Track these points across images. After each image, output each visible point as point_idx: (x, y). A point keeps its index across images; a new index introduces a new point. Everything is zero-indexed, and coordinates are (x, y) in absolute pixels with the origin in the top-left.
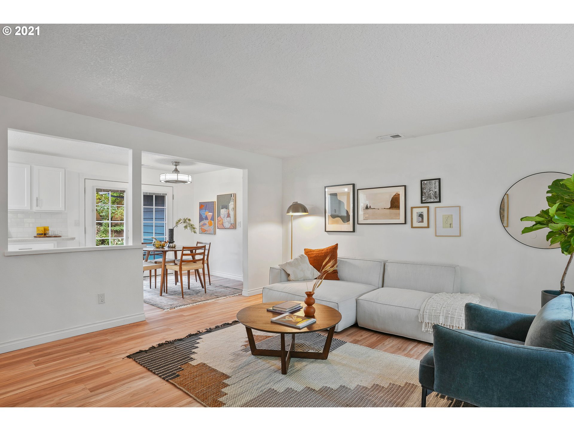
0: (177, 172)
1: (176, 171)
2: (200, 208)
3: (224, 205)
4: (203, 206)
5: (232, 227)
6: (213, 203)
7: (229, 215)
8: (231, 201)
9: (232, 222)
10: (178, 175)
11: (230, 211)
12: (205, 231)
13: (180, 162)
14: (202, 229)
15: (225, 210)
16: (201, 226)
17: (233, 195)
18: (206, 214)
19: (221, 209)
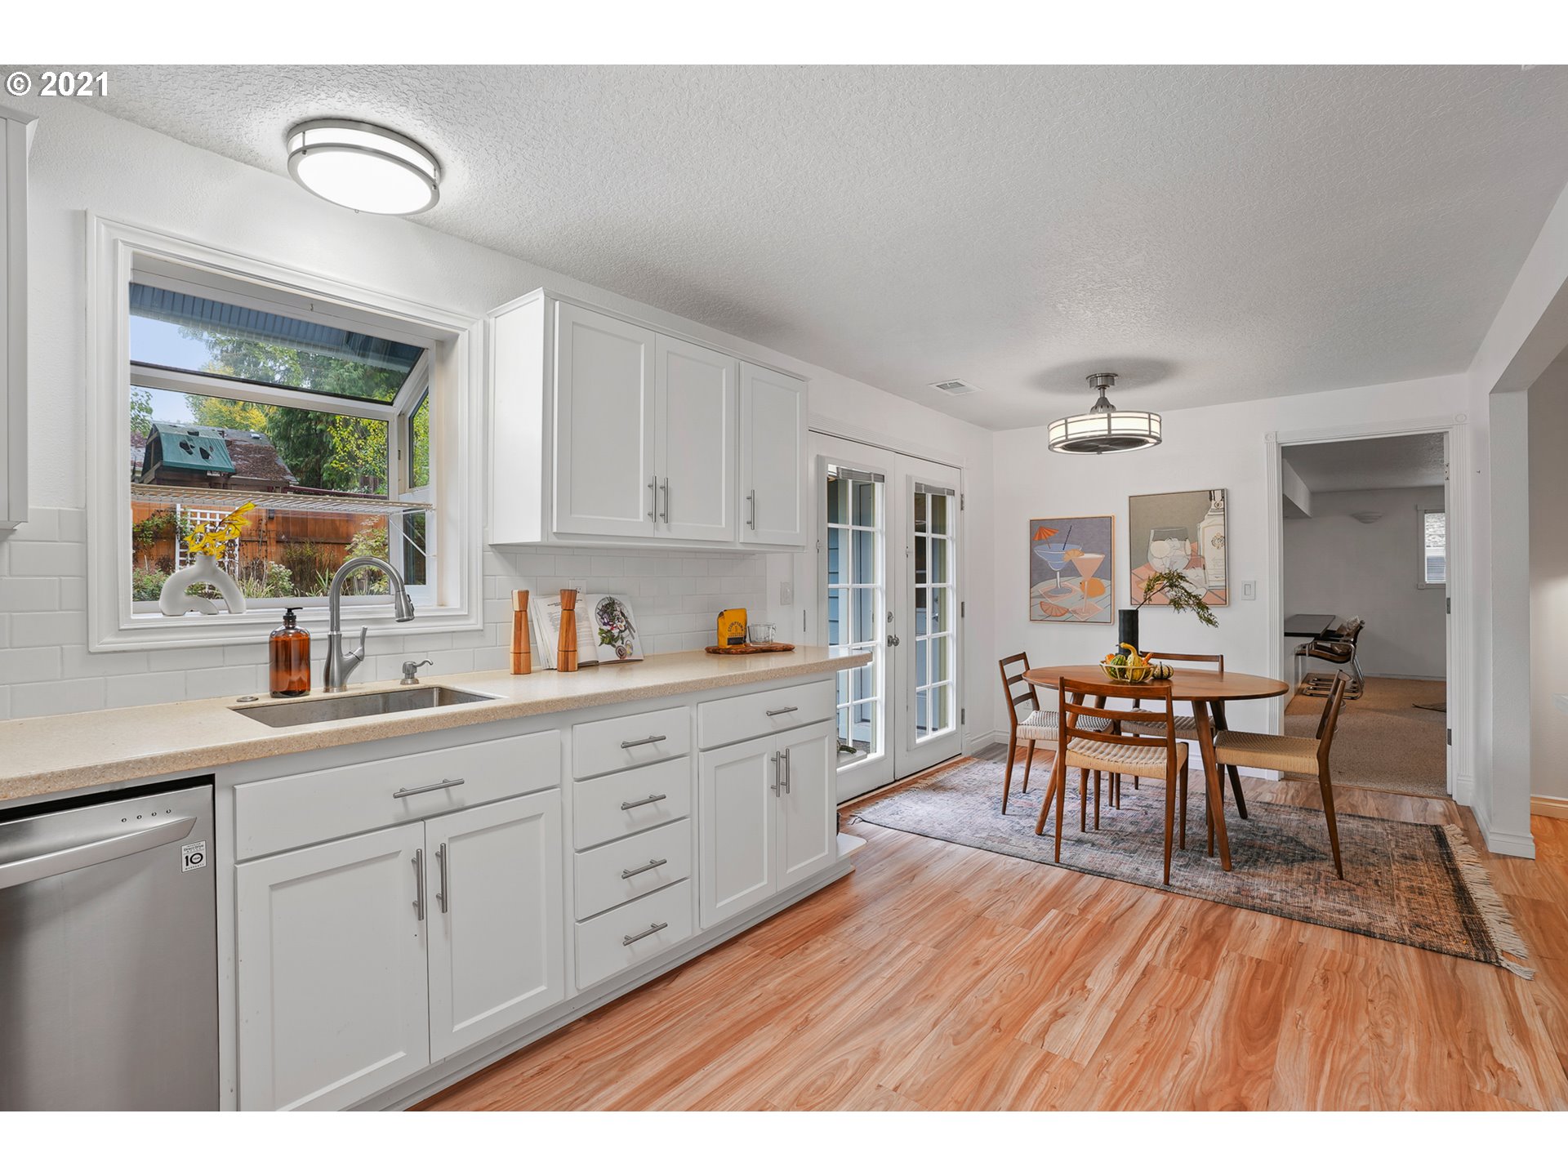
0: (1110, 408)
1: (1103, 404)
2: (1037, 539)
3: (1172, 528)
4: (1049, 533)
5: (1216, 600)
6: (1106, 523)
7: (1196, 561)
8: (1209, 513)
9: (1217, 582)
10: (1109, 418)
11: (1204, 545)
12: (1063, 612)
13: (1116, 375)
14: (1045, 608)
15: (1176, 542)
16: (1041, 596)
17: (1218, 495)
18: (1067, 558)
19: (1151, 541)
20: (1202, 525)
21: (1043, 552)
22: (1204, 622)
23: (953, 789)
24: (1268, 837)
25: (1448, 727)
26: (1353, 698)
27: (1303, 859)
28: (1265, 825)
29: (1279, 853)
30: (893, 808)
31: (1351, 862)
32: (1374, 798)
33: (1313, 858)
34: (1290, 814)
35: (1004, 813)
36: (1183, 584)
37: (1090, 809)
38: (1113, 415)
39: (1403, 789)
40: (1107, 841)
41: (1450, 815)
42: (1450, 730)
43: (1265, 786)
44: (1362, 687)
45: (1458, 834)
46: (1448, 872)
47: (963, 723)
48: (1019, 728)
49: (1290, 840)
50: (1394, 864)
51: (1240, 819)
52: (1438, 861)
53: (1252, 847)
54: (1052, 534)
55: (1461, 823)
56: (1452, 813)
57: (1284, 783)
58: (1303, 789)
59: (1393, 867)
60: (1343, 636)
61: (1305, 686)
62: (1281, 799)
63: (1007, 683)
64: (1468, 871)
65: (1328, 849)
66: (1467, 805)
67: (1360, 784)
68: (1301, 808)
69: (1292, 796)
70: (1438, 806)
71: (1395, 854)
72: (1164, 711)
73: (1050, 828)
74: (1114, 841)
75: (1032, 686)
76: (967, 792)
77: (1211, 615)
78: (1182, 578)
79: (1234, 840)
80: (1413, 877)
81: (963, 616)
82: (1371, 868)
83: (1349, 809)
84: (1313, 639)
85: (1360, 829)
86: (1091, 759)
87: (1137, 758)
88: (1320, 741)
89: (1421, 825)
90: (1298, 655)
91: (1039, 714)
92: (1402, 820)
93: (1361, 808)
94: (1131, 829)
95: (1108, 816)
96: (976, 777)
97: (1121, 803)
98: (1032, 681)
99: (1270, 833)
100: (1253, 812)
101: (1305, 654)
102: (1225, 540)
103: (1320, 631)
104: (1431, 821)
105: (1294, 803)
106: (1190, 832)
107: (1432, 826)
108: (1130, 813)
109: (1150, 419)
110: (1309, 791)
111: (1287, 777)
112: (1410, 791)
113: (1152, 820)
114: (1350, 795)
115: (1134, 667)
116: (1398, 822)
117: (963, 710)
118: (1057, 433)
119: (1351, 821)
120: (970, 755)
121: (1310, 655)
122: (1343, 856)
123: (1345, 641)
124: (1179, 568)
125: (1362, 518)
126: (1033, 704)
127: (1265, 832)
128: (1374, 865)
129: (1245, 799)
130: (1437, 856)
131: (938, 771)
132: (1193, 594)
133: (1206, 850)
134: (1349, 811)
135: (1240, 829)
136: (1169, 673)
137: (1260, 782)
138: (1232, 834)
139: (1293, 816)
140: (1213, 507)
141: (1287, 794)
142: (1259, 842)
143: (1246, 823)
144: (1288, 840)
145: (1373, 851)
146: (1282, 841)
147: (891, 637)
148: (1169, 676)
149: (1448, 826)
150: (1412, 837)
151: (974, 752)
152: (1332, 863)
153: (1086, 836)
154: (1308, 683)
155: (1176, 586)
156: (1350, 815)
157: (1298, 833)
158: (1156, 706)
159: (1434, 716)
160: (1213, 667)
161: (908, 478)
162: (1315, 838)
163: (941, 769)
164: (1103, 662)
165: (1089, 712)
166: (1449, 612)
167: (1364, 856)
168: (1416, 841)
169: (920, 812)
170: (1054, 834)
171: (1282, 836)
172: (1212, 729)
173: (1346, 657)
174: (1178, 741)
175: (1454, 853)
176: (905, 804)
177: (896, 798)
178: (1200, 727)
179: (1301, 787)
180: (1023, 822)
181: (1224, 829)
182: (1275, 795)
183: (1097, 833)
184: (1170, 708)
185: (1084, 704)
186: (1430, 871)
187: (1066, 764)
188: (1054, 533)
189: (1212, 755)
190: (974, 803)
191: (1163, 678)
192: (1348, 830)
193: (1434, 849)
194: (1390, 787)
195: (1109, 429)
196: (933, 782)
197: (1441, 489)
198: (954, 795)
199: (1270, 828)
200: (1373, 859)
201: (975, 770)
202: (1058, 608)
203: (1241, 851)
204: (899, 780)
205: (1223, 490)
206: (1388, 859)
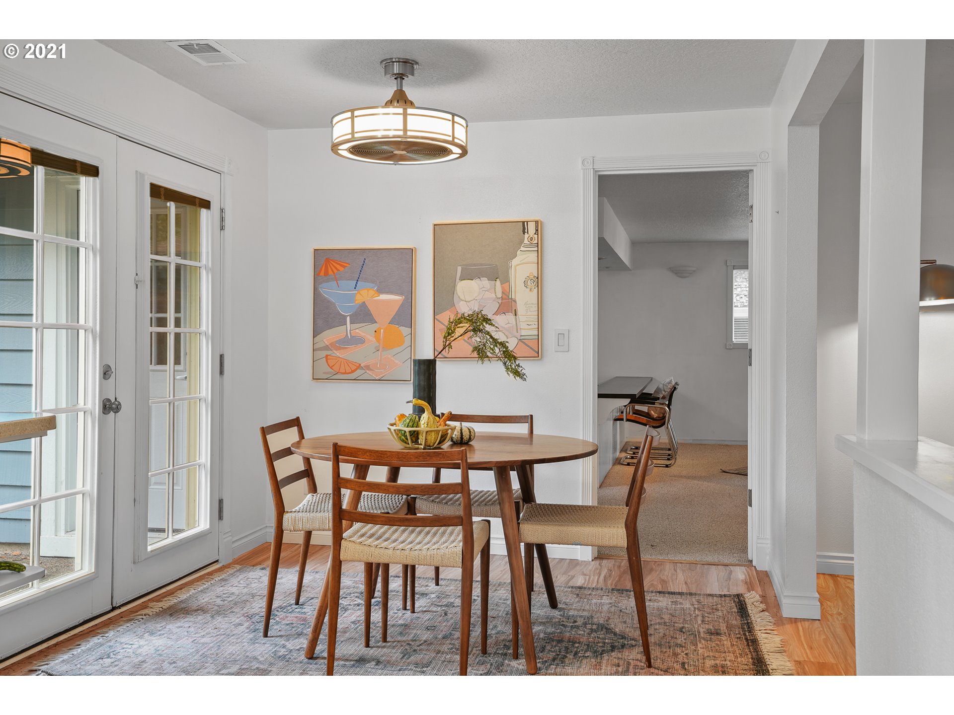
0: (409, 104)
1: (400, 99)
2: (322, 273)
3: (481, 265)
4: (338, 267)
5: (526, 351)
6: (408, 255)
7: (507, 305)
8: (522, 249)
9: (528, 330)
10: (405, 115)
11: (515, 287)
12: (354, 368)
13: (417, 63)
14: (331, 362)
15: (485, 282)
16: (326, 348)
17: (532, 228)
18: (359, 299)
19: (458, 280)
20: (515, 262)
21: (330, 291)
22: (511, 375)
23: (201, 610)
24: (578, 627)
25: (749, 488)
26: (667, 466)
27: (613, 648)
28: (576, 613)
29: (588, 645)
30: (101, 651)
31: (660, 645)
32: (683, 571)
33: (623, 646)
34: (602, 597)
35: (266, 635)
36: (488, 328)
37: (376, 616)
38: (410, 111)
39: (709, 559)
40: (395, 654)
41: (751, 582)
42: (750, 491)
43: (578, 568)
44: (676, 453)
45: (757, 602)
46: (748, 645)
47: (220, 517)
48: (286, 517)
49: (601, 627)
50: (700, 642)
51: (550, 609)
52: (739, 634)
53: (560, 641)
54: (341, 269)
55: (759, 589)
56: (752, 579)
57: (598, 562)
58: (616, 567)
59: (700, 645)
60: (658, 399)
61: (623, 455)
62: (593, 580)
63: (271, 458)
64: (766, 641)
65: (637, 634)
66: (765, 570)
67: (671, 557)
68: (613, 589)
69: (605, 577)
70: (740, 574)
71: (701, 630)
72: (459, 481)
73: (322, 648)
74: (405, 654)
75: (307, 461)
76: (218, 613)
77: (518, 366)
78: (487, 320)
79: (542, 635)
80: (717, 655)
81: (221, 372)
82: (678, 650)
83: (660, 586)
84: (628, 400)
85: (669, 607)
86: (373, 549)
87: (428, 543)
88: (628, 508)
89: (725, 596)
90: (616, 420)
91: (316, 497)
92: (708, 593)
93: (671, 583)
94: (426, 636)
95: (401, 622)
96: (234, 590)
97: (416, 606)
98: (307, 452)
99: (580, 622)
100: (564, 599)
101: (622, 420)
102: (538, 281)
103: (636, 391)
104: (734, 591)
105: (606, 584)
106: (493, 632)
107: (734, 596)
108: (427, 616)
109: (453, 122)
110: (622, 570)
111: (601, 555)
112: (716, 561)
113: (452, 621)
114: (661, 571)
115: (428, 429)
116: (704, 595)
117: (221, 502)
118: (341, 129)
119: (661, 599)
120: (231, 561)
121: (628, 420)
122: (651, 640)
123: (660, 404)
124: (489, 313)
125: (679, 272)
126: (309, 485)
127: (575, 622)
128: (681, 646)
129: (555, 585)
130: (739, 628)
131: (181, 588)
132: (500, 341)
133: (511, 651)
134: (660, 588)
135: (549, 621)
136: (470, 436)
137: (574, 563)
138: (540, 628)
139: (606, 600)
140: (526, 241)
141: (600, 574)
142: (568, 634)
143: (556, 613)
144: (598, 628)
145: (681, 630)
146: (592, 630)
147: (109, 400)
148: (470, 439)
149: (749, 594)
150: (717, 610)
151: (236, 557)
152: (641, 649)
153: (371, 652)
154: (626, 451)
155: (480, 331)
156: (660, 592)
157: (609, 618)
158: (451, 476)
159: (737, 479)
160: (522, 429)
161: (140, 176)
162: (625, 622)
163: (186, 585)
164: (392, 425)
165: (375, 487)
166: (750, 365)
167: (672, 637)
168: (720, 614)
169: (144, 650)
170: (325, 654)
171: (592, 624)
172: (517, 504)
173: (660, 422)
174: (475, 519)
175: (754, 622)
176: (123, 640)
177: (111, 634)
178: (503, 499)
179: (614, 565)
180: (290, 645)
181: (529, 625)
182: (588, 577)
183: (384, 647)
184: (465, 478)
185: (369, 478)
186: (732, 645)
187: (342, 558)
188: (344, 267)
189: (516, 531)
190: (225, 626)
191: (463, 442)
192: (658, 609)
193: (736, 621)
194: (698, 557)
195: (405, 130)
196: (172, 603)
197: (744, 244)
198: (200, 617)
199: (581, 617)
200: (681, 639)
201: (234, 581)
202: (347, 362)
203: (548, 647)
204: (119, 607)
205: (537, 222)
206: (694, 636)
